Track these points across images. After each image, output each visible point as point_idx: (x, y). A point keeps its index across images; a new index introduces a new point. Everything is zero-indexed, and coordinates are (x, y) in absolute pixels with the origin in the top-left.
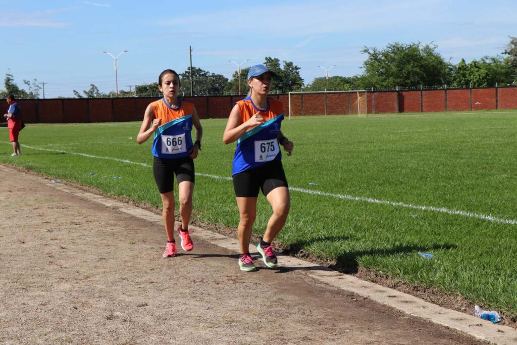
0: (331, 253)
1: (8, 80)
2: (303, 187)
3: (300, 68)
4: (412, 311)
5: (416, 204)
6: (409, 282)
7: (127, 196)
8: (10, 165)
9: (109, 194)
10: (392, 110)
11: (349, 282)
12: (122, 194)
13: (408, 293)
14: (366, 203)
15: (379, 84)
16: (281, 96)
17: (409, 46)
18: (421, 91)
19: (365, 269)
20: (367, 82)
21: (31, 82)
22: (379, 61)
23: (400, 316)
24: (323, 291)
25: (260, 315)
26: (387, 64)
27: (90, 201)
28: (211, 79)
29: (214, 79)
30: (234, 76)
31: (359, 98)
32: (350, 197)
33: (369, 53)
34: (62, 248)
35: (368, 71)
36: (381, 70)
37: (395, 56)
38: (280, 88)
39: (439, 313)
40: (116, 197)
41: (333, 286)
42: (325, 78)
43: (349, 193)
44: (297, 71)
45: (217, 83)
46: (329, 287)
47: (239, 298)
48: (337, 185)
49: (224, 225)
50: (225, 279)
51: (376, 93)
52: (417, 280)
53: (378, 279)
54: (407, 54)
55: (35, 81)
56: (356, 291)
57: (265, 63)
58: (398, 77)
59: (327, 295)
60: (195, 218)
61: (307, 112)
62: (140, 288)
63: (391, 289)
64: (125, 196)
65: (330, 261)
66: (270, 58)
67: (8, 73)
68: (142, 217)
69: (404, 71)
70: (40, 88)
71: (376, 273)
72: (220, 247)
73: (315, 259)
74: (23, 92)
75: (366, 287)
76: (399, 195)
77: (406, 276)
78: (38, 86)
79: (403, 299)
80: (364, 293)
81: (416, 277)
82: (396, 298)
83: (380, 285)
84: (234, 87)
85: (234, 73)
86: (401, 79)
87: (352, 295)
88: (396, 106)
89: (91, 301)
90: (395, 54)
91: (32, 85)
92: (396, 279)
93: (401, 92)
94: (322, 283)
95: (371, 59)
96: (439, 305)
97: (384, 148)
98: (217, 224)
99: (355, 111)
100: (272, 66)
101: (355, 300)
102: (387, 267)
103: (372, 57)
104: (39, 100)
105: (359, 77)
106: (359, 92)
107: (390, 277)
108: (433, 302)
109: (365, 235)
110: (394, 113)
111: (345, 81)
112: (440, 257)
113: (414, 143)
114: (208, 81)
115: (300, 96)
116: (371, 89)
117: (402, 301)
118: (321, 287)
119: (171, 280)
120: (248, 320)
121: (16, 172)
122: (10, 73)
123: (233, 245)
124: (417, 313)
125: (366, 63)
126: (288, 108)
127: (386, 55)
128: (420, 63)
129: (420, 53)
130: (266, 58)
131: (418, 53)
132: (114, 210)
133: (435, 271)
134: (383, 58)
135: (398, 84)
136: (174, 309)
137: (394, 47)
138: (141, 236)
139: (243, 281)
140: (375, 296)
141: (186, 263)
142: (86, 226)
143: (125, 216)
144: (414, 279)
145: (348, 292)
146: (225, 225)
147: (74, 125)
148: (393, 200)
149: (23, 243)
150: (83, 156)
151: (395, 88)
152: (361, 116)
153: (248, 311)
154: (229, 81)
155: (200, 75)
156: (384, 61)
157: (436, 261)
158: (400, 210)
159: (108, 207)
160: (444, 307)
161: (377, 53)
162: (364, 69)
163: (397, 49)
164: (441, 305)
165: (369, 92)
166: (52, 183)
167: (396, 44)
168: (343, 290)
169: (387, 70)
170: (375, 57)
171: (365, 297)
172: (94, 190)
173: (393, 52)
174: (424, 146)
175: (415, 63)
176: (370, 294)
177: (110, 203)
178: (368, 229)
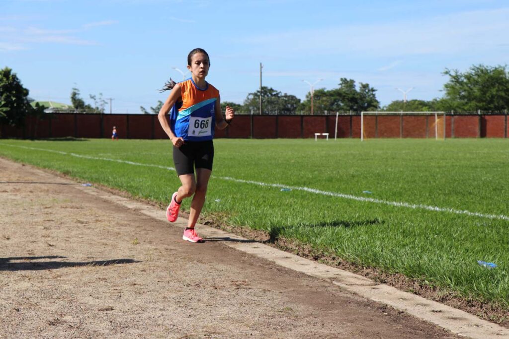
0: (368, 258)
1: (75, 94)
2: (356, 195)
3: (376, 90)
4: (461, 330)
5: (485, 212)
6: (461, 295)
7: (154, 198)
8: (49, 171)
9: (137, 197)
10: (473, 135)
11: (384, 292)
12: (149, 196)
13: (459, 308)
14: (424, 211)
15: (460, 108)
16: (355, 117)
17: (494, 69)
18: (506, 115)
19: (407, 279)
20: (448, 105)
21: (98, 96)
22: (461, 83)
23: (443, 335)
24: (348, 302)
25: (255, 327)
26: (469, 87)
27: (113, 203)
28: (283, 99)
29: (287, 99)
30: (307, 97)
31: (437, 120)
32: (406, 204)
33: (450, 75)
34: (50, 245)
35: (449, 94)
36: (463, 93)
37: (478, 78)
38: (355, 110)
39: (498, 334)
40: (143, 199)
41: (363, 297)
42: (403, 101)
43: (407, 201)
44: (374, 93)
45: (289, 104)
46: (356, 298)
47: (236, 305)
48: (394, 194)
49: (250, 228)
50: (228, 284)
51: (456, 117)
52: (471, 292)
53: (423, 291)
54: (491, 77)
55: (100, 96)
56: (390, 303)
57: (341, 84)
58: (480, 101)
59: (353, 306)
60: (221, 221)
61: (382, 134)
62: (115, 289)
63: (438, 303)
64: (152, 198)
65: (367, 268)
66: (346, 79)
67: (74, 87)
68: (161, 219)
69: (488, 95)
70: (106, 103)
71: (420, 283)
72: (238, 250)
73: (348, 266)
74: (89, 107)
75: (404, 299)
76: (465, 204)
77: (458, 288)
78: (104, 101)
79: (451, 315)
80: (400, 306)
81: (471, 289)
82: (441, 314)
83: (425, 297)
84: (307, 108)
85: (308, 94)
86: (484, 103)
87: (384, 308)
88: (477, 130)
89: (43, 303)
90: (479, 76)
91: (98, 100)
92: (445, 290)
93: (483, 116)
94: (349, 292)
95: (453, 81)
96: (499, 324)
97: (458, 164)
98: (243, 227)
99: (432, 135)
100: (347, 87)
101: (386, 314)
102: (435, 276)
103: (454, 80)
104: (104, 115)
105: (438, 100)
106: (438, 115)
107: (438, 288)
108: (491, 320)
109: (413, 242)
110: (475, 137)
111: (423, 104)
112: (506, 267)
113: (492, 160)
114: (280, 101)
115: (375, 117)
116: (451, 113)
117: (449, 318)
118: (347, 297)
119: (160, 283)
120: (236, 332)
121: (53, 176)
122: (76, 88)
123: (254, 249)
124: (467, 332)
125: (446, 86)
126: (360, 129)
127: (469, 77)
128: (505, 86)
129: (506, 76)
130: (342, 79)
131: (504, 76)
132: (135, 212)
133: (497, 282)
134: (465, 81)
135: (481, 108)
136: (145, 315)
137: (478, 68)
138: (150, 236)
139: (250, 286)
140: (414, 309)
141: (188, 266)
142: (92, 225)
143: (144, 217)
144: (468, 291)
145: (381, 304)
146: (252, 228)
147: (138, 141)
148: (457, 208)
149: (8, 239)
150: (128, 164)
151: (477, 112)
152: (439, 139)
153: (240, 321)
154: (302, 102)
155: (272, 95)
156: (466, 84)
157: (499, 271)
158: (463, 218)
159: (129, 209)
160: (505, 326)
161: (459, 75)
162: (444, 92)
163: (482, 72)
164: (501, 324)
165: (449, 115)
166: (83, 186)
167: (480, 66)
168: (374, 302)
169: (469, 93)
170: (456, 79)
171: (401, 310)
172: (123, 194)
173: (476, 75)
174: (503, 163)
175: (500, 86)
176: (408, 308)
177: (132, 205)
178: (420, 235)
